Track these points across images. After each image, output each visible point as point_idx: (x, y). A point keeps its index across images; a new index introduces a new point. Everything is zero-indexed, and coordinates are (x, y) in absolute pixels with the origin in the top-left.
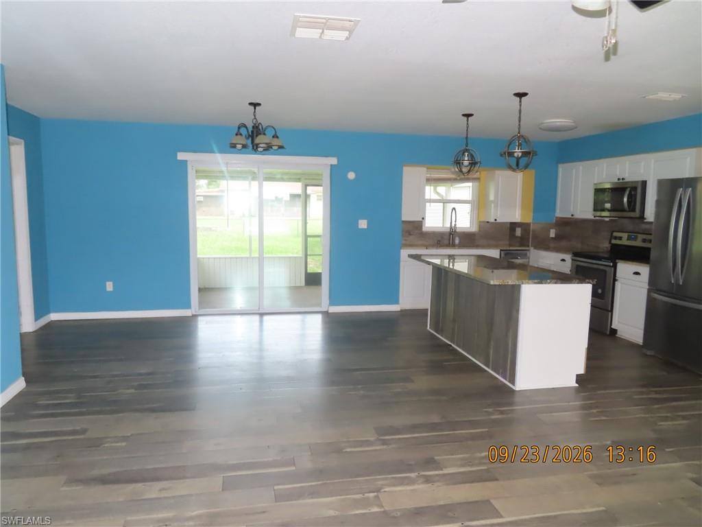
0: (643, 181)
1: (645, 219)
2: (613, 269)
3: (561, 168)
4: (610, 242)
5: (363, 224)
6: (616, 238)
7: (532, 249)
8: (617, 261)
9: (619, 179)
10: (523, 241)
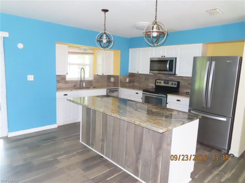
0: (175, 58)
1: (176, 75)
2: (166, 98)
3: (131, 50)
4: (155, 84)
5: (31, 78)
6: (158, 82)
7: (120, 88)
8: (168, 94)
9: (162, 56)
10: (115, 84)
